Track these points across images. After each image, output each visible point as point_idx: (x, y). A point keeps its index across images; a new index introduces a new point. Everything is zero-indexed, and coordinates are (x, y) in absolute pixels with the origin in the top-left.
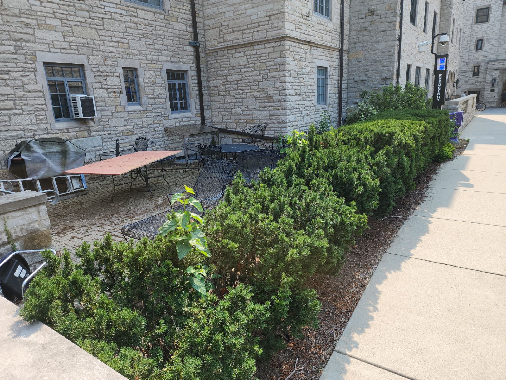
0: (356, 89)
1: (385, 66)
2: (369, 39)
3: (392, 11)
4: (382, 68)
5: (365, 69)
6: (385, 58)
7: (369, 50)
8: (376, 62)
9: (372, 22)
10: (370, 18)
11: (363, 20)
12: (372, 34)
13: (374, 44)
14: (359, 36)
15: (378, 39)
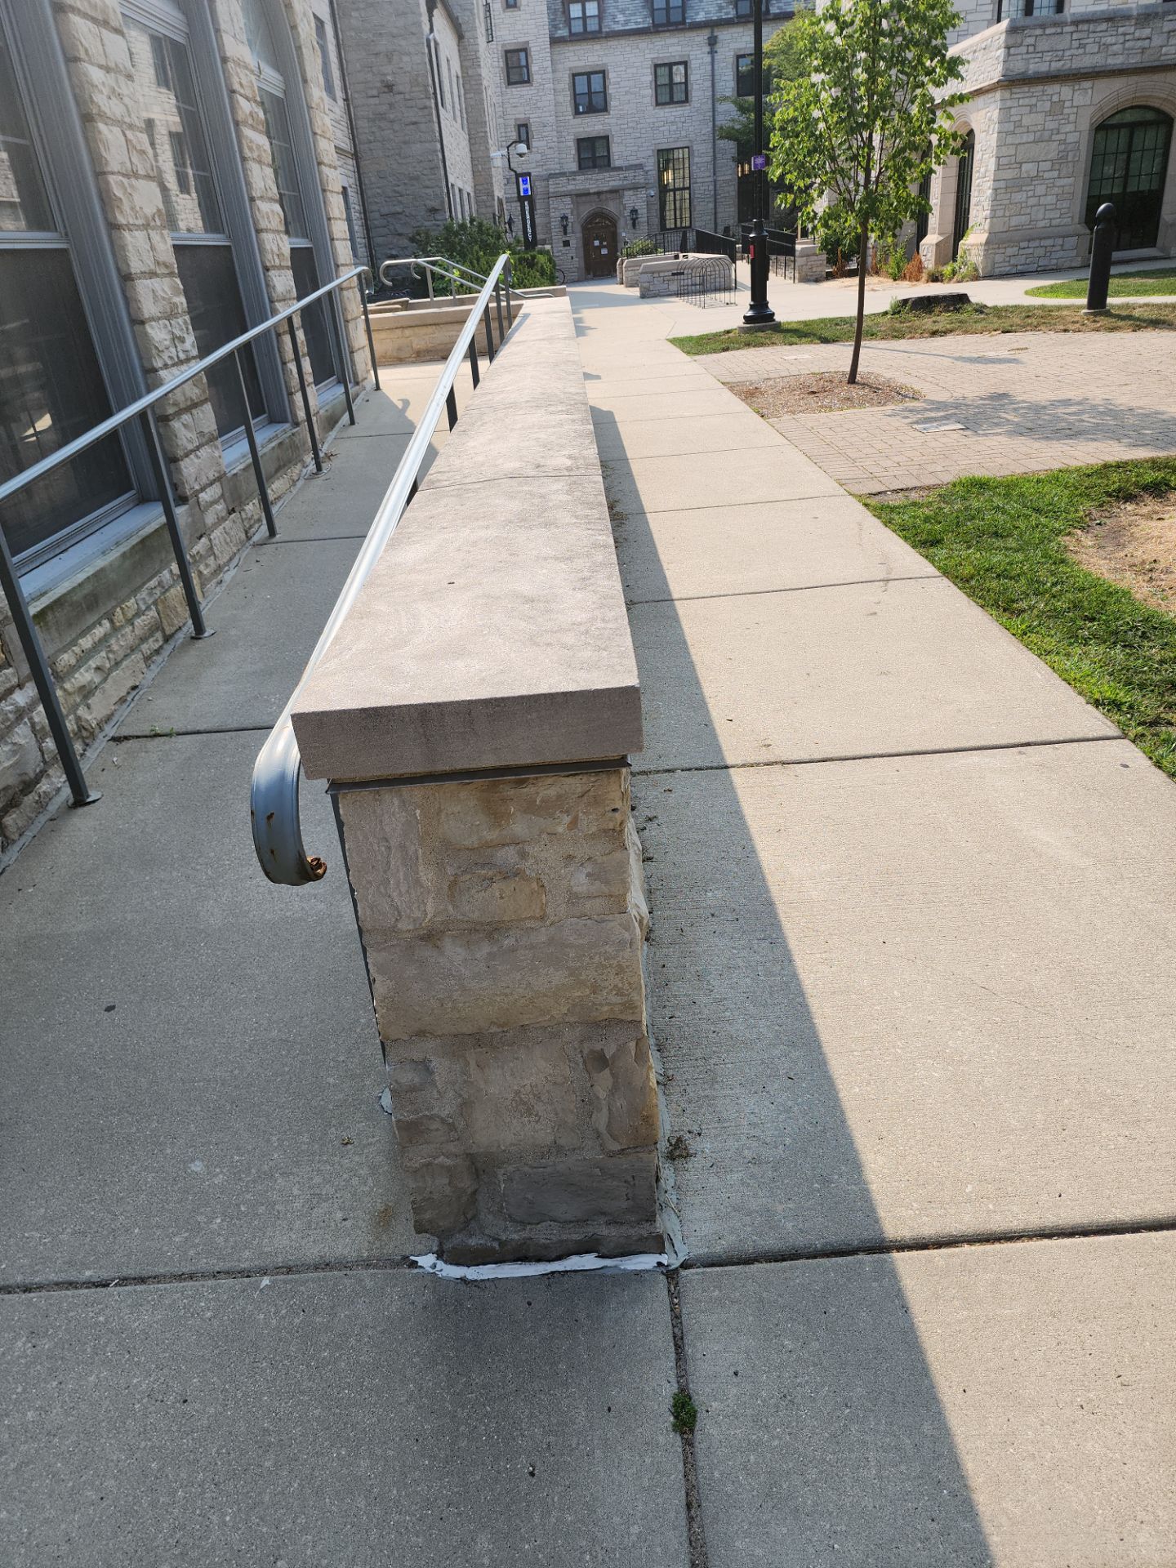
0: (386, 231)
1: (428, 187)
2: (392, 137)
3: (422, 89)
4: (423, 190)
5: (395, 191)
6: (425, 172)
7: (397, 157)
8: (412, 179)
9: (391, 105)
10: (387, 98)
11: (376, 101)
12: (396, 127)
13: (403, 146)
14: (374, 129)
15: (407, 138)
